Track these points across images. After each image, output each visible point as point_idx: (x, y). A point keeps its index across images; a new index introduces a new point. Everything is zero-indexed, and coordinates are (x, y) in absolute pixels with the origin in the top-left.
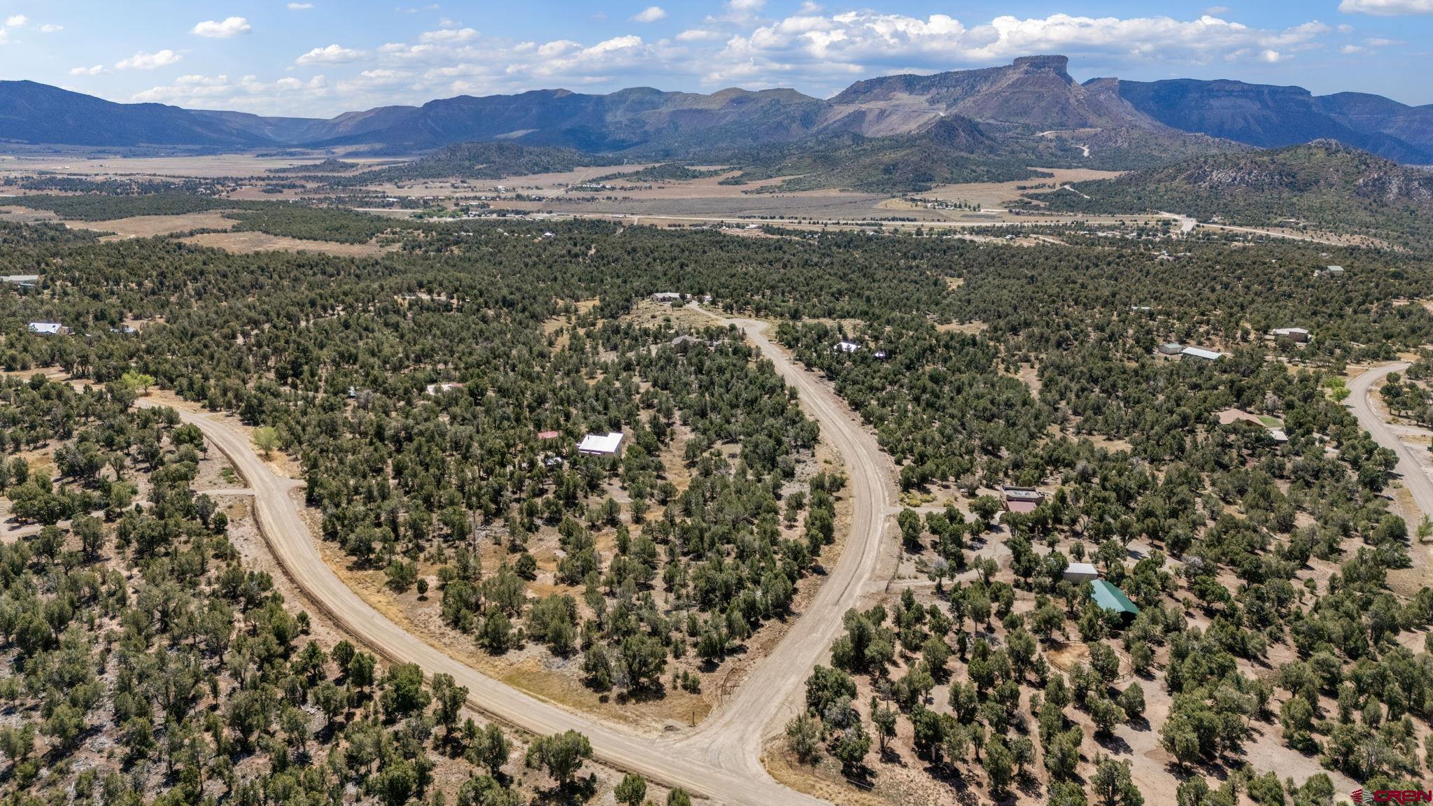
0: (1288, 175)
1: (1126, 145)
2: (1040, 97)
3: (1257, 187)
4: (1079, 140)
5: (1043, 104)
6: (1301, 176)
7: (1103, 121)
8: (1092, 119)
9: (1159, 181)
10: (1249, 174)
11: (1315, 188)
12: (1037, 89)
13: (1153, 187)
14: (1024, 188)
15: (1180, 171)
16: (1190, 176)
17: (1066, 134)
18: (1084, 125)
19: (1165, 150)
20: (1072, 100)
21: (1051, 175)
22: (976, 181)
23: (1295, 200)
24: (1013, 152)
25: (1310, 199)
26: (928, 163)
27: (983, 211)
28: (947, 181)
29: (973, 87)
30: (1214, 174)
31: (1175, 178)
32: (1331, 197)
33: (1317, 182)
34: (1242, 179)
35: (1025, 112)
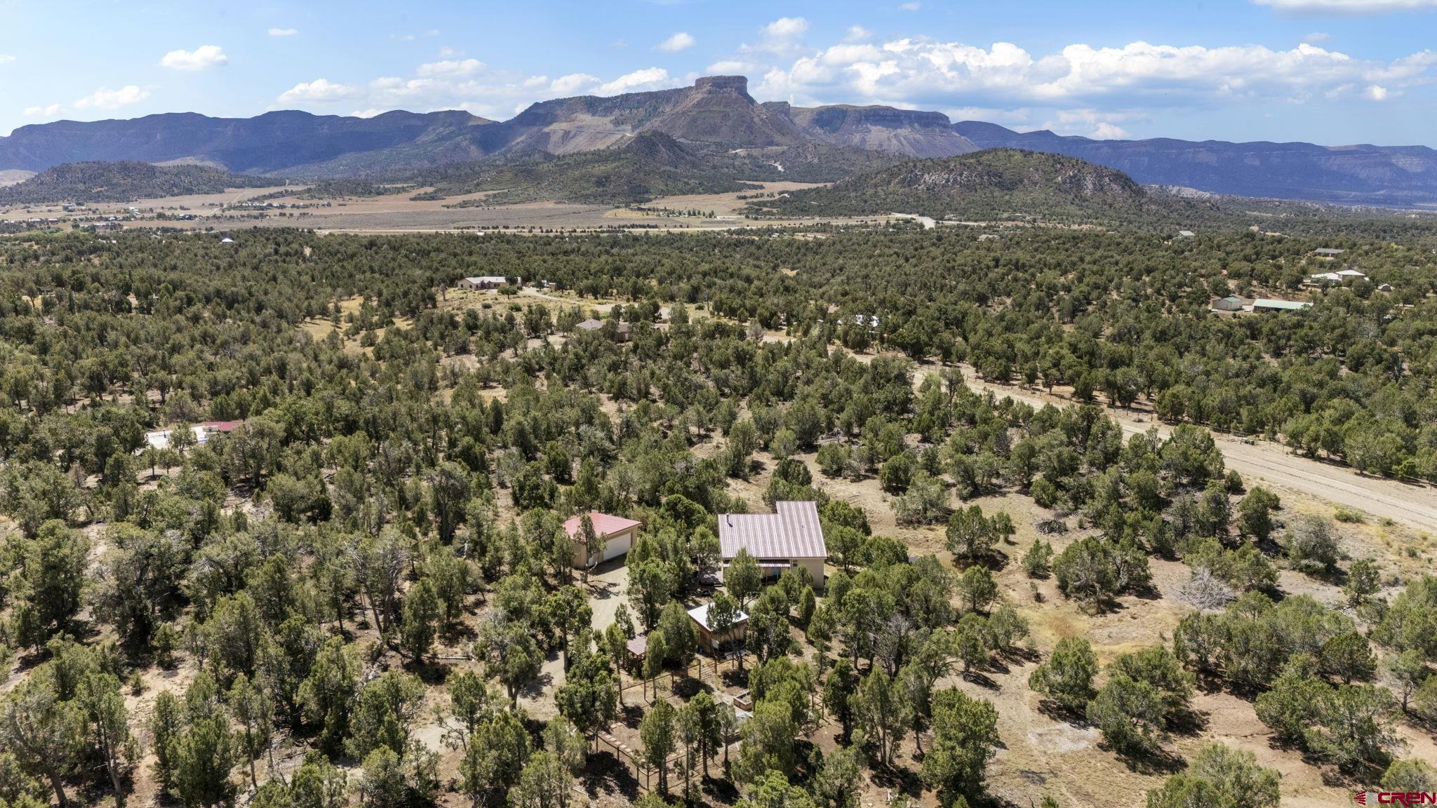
0: (995, 175)
1: (816, 161)
2: (726, 116)
3: (969, 187)
4: (769, 157)
5: (730, 123)
6: (1007, 175)
7: (786, 140)
8: (777, 138)
9: (876, 186)
10: (961, 175)
11: (1020, 187)
12: (721, 108)
13: (871, 191)
14: (745, 198)
15: (893, 175)
16: (904, 180)
17: (756, 152)
18: (771, 143)
19: (853, 164)
20: (756, 120)
21: (762, 187)
22: (693, 192)
23: (1007, 198)
24: (714, 167)
25: (1018, 197)
26: (642, 175)
27: (718, 218)
28: (664, 194)
29: (656, 109)
30: (926, 176)
31: (889, 183)
32: (1038, 194)
33: (1021, 181)
34: (955, 180)
35: (713, 130)
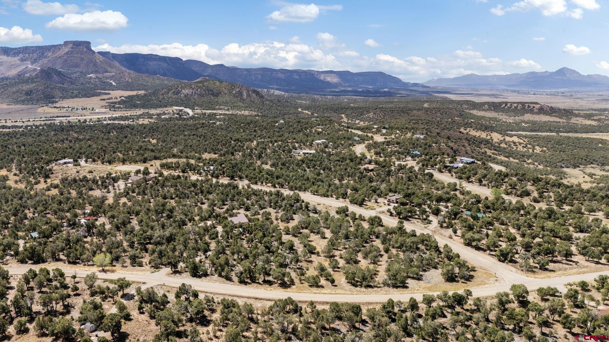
0: (210, 91)
1: (130, 80)
2: (82, 59)
3: (201, 95)
4: (107, 78)
5: (85, 62)
6: (215, 91)
7: (114, 70)
8: (109, 69)
9: (163, 94)
10: (197, 90)
11: (220, 95)
12: (79, 55)
13: (161, 97)
14: (104, 100)
15: (169, 90)
16: (174, 92)
17: (100, 76)
18: (107, 72)
19: (147, 82)
20: (98, 61)
21: (109, 94)
22: (77, 97)
23: (216, 100)
24: (82, 84)
25: (220, 99)
26: (49, 90)
27: (97, 111)
28: (63, 98)
29: (43, 54)
30: (183, 90)
31: (168, 93)
32: (227, 98)
33: (220, 93)
34: (195, 92)
35: (77, 66)
